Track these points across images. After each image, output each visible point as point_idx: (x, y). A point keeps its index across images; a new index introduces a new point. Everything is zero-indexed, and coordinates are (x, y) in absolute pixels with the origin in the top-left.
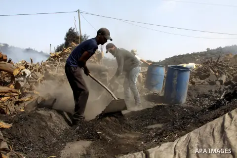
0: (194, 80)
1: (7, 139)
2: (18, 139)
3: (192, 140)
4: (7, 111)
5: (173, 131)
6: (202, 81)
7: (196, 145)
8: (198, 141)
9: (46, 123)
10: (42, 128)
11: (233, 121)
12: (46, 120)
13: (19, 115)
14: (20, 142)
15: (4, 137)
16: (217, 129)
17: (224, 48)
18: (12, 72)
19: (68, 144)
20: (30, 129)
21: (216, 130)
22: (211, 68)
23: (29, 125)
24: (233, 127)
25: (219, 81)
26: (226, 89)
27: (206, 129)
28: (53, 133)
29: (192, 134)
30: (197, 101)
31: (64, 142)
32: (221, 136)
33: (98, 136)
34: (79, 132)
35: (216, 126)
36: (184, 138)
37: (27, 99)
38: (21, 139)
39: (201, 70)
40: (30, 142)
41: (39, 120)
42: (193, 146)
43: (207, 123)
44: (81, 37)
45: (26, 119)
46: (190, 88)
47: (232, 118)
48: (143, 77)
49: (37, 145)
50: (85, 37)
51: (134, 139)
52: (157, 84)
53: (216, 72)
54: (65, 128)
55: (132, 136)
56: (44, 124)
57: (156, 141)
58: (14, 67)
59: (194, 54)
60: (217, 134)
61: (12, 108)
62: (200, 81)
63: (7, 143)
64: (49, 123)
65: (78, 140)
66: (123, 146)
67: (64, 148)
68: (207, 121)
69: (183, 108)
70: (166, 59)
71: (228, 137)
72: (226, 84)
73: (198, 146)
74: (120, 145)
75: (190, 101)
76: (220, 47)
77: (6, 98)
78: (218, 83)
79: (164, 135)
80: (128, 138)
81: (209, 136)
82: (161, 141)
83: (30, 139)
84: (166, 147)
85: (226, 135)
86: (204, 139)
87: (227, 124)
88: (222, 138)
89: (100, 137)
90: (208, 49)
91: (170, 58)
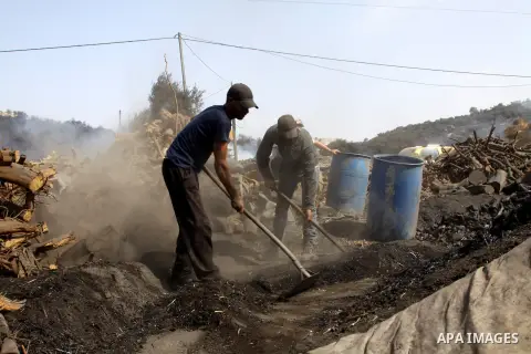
0: (437, 183)
1: (16, 332)
2: (41, 331)
3: (403, 329)
4: (18, 270)
5: (370, 308)
6: (456, 185)
7: (411, 339)
8: (413, 331)
9: (104, 295)
10: (94, 306)
11: (489, 286)
12: (103, 288)
13: (44, 278)
14: (45, 339)
15: (10, 327)
16: (456, 303)
17: (509, 107)
18: (28, 185)
19: (151, 339)
20: (68, 310)
21: (453, 306)
22: (474, 155)
23: (66, 301)
24: (487, 300)
25: (492, 184)
26: (506, 203)
27: (434, 303)
28: (118, 316)
29: (405, 314)
30: (441, 231)
31: (142, 335)
32: (462, 321)
33: (216, 320)
34: (175, 311)
35: (454, 296)
36: (386, 325)
37: (62, 242)
38: (47, 331)
39: (453, 161)
40: (68, 336)
41: (88, 288)
42: (403, 342)
43: (439, 288)
44: (186, 92)
45: (58, 288)
46: (425, 203)
47: (487, 278)
48: (324, 180)
49: (82, 343)
50: (194, 93)
51: (295, 322)
52: (353, 197)
53: (485, 164)
54: (144, 302)
55: (291, 318)
56: (98, 296)
57: (332, 331)
58: (32, 174)
59: (442, 122)
60: (453, 316)
61: (29, 262)
62: (450, 184)
63: (18, 342)
64: (108, 295)
65: (173, 330)
66: (268, 341)
67: (141, 347)
68: (440, 284)
69: (406, 250)
70: (380, 135)
71: (475, 321)
72: (507, 191)
73: (413, 342)
74: (262, 338)
75: (426, 231)
76: (500, 105)
77: (17, 241)
78: (490, 190)
79: (350, 316)
80: (282, 322)
81: (436, 320)
82: (343, 331)
83: (67, 332)
84: (348, 344)
85: (469, 317)
86: (427, 326)
87: (476, 292)
88: (463, 326)
89: (221, 322)
90: (472, 110)
91: (388, 132)
